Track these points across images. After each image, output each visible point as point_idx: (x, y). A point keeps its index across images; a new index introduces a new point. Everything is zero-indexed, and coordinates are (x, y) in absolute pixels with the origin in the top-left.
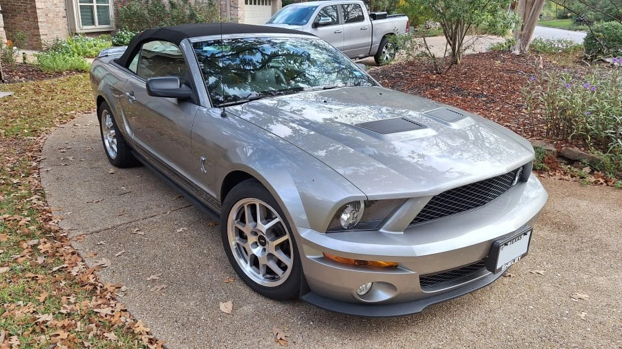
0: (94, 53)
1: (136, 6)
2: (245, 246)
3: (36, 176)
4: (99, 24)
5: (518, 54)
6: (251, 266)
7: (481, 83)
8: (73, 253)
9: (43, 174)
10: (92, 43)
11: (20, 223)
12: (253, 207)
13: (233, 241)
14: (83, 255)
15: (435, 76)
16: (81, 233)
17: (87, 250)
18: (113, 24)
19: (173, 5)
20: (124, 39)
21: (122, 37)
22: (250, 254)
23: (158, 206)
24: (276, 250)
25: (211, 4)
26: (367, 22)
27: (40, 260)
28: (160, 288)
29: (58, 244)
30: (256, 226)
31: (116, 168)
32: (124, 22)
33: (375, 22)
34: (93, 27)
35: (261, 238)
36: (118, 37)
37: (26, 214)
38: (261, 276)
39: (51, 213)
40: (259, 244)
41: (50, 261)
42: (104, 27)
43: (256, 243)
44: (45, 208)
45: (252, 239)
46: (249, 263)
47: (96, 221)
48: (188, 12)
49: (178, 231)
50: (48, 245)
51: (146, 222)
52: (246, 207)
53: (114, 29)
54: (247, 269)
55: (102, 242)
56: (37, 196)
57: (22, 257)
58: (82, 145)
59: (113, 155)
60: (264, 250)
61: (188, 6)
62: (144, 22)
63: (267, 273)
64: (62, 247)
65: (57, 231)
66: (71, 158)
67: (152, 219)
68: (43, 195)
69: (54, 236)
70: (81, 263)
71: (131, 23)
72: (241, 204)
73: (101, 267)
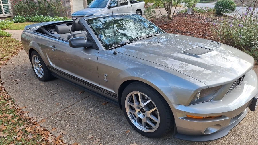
0: (5, 27)
1: (22, 4)
2: (135, 113)
3: (4, 91)
4: (5, 13)
5: (191, 14)
6: (138, 122)
7: (185, 27)
8: (44, 130)
9: (7, 90)
10: (4, 23)
11: (9, 118)
12: (137, 95)
13: (128, 111)
14: (50, 130)
15: (165, 26)
16: (42, 118)
17: (50, 127)
18: (12, 13)
19: (39, 3)
20: (18, 20)
21: (17, 19)
22: (137, 117)
23: (74, 99)
24: (150, 115)
25: (57, 1)
26: (129, 5)
27: (30, 137)
28: (97, 141)
29: (34, 126)
30: (139, 104)
31: (43, 82)
32: (17, 12)
33: (132, 5)
34: (2, 15)
35: (142, 109)
36: (15, 19)
37: (9, 112)
38: (143, 127)
39: (21, 110)
40: (141, 112)
41: (35, 136)
42: (7, 15)
43: (139, 112)
44: (17, 108)
45: (137, 110)
46: (137, 121)
47: (47, 111)
48: (47, 5)
49: (90, 110)
50: (30, 128)
51: (72, 107)
52: (133, 95)
53: (12, 15)
54: (136, 124)
55: (56, 122)
56: (11, 102)
57: (19, 137)
58: (20, 73)
59: (40, 76)
60: (144, 115)
61: (46, 3)
62: (26, 11)
63: (146, 126)
64: (36, 127)
65: (30, 119)
66: (18, 80)
67: (74, 105)
68: (13, 101)
69: (29, 122)
70: (51, 134)
71: (21, 12)
72: (131, 94)
73: (62, 135)
